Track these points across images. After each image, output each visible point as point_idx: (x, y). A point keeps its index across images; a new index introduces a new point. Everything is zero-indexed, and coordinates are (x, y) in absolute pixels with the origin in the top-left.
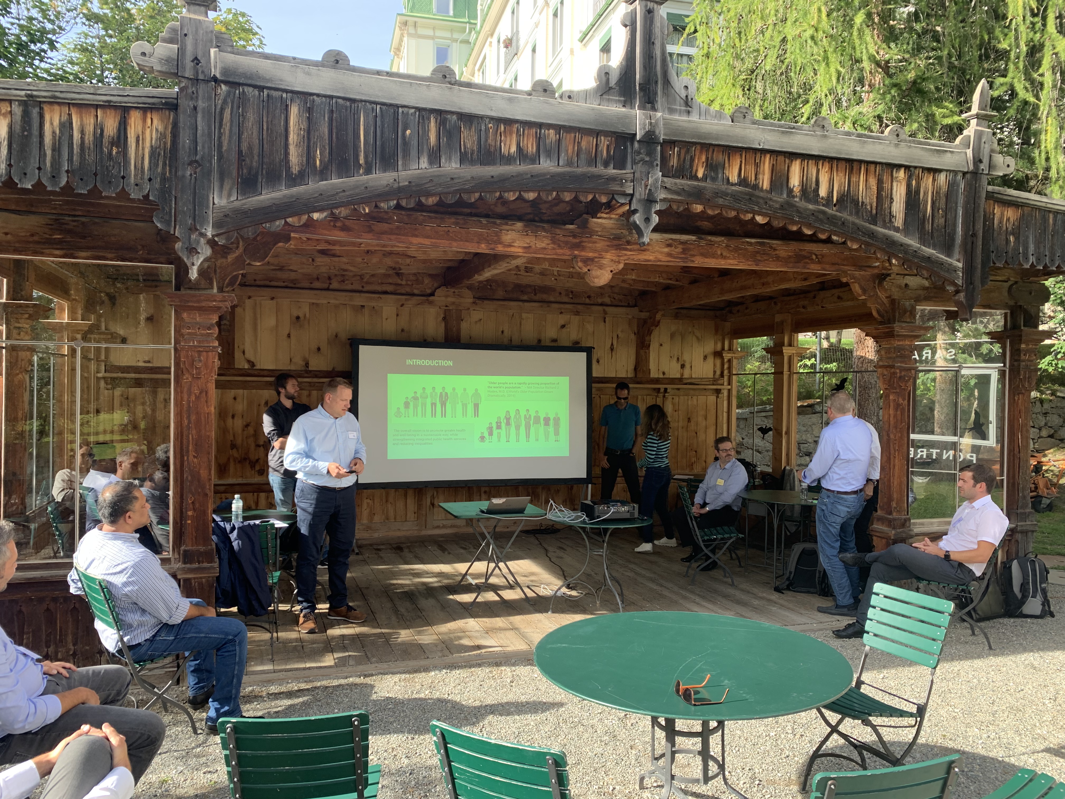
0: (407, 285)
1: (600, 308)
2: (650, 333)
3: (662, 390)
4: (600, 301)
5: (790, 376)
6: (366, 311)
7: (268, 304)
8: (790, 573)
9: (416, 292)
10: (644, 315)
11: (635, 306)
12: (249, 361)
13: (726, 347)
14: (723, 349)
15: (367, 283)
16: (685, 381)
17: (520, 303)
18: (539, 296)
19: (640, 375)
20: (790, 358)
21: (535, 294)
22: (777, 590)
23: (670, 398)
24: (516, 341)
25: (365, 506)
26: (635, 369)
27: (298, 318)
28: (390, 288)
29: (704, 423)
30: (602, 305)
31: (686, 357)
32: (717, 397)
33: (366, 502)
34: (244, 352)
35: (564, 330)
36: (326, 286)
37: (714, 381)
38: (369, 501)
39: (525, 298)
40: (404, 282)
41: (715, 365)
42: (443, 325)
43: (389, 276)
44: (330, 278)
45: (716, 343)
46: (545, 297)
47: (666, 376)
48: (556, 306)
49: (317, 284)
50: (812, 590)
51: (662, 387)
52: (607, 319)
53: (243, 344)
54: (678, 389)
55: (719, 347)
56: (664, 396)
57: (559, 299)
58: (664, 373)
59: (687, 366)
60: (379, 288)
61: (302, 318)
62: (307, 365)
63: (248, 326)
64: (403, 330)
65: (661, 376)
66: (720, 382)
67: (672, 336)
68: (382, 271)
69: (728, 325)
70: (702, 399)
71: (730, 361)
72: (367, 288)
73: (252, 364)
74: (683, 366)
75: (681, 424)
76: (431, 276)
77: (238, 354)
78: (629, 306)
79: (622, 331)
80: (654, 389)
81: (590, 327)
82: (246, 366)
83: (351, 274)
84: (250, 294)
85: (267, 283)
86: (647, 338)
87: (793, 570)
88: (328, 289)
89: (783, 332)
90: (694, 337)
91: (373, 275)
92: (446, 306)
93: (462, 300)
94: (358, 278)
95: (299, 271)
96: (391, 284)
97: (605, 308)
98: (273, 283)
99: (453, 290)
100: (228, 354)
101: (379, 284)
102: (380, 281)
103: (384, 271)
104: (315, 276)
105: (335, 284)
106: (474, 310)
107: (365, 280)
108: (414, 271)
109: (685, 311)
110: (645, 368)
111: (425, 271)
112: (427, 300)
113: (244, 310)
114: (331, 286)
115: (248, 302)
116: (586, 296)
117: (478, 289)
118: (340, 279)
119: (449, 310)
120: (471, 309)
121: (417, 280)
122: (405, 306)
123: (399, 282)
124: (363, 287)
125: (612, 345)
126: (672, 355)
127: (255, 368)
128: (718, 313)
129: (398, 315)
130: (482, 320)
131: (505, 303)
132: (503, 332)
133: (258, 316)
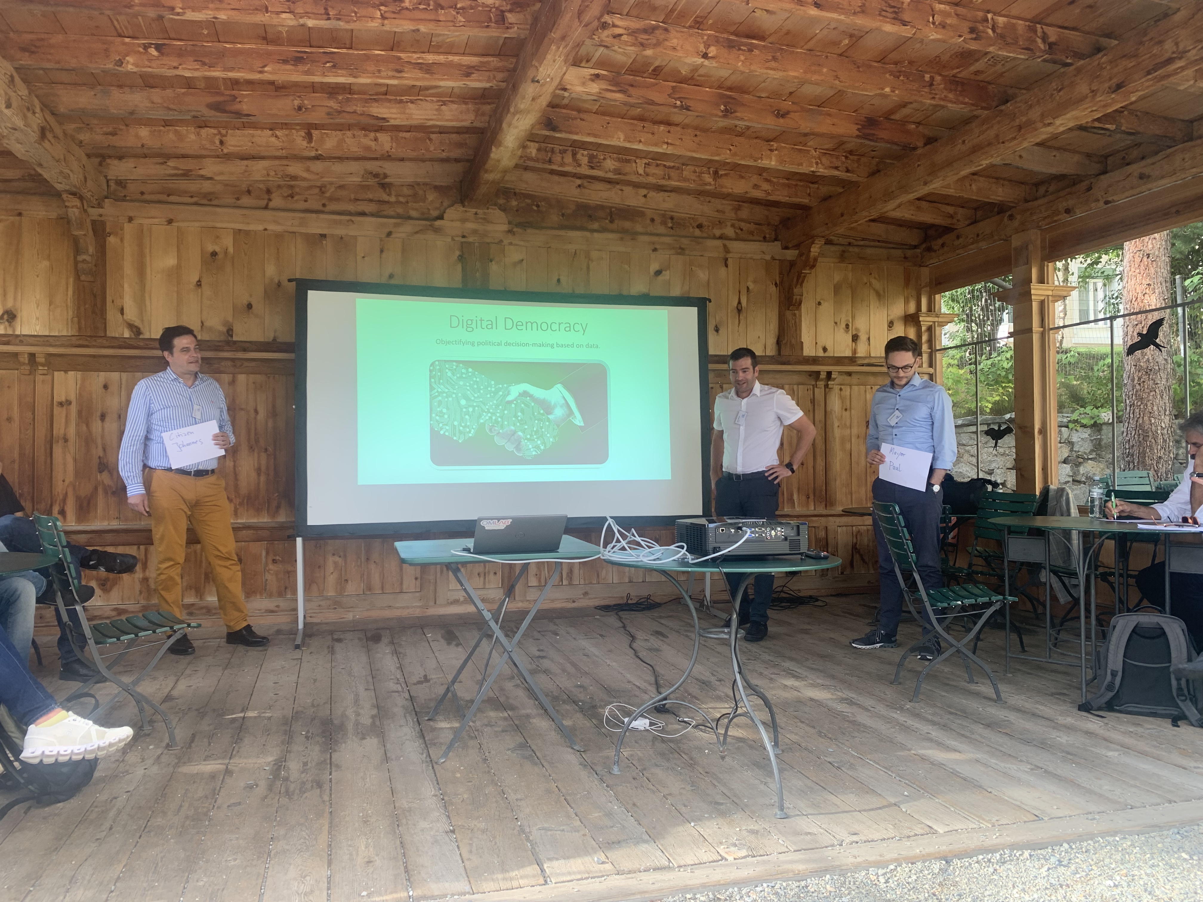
0: (398, 202)
1: (718, 243)
2: (800, 279)
3: (823, 375)
4: (718, 232)
5: (1043, 335)
6: (328, 244)
7: (163, 231)
9: (413, 214)
10: (791, 254)
11: (776, 239)
12: (131, 326)
13: (924, 307)
14: (919, 310)
17: (587, 234)
18: (618, 224)
19: (786, 351)
20: (1043, 302)
21: (612, 222)
23: (836, 388)
24: (582, 290)
26: (778, 343)
27: (214, 254)
28: (369, 207)
30: (720, 238)
31: (861, 323)
34: (122, 311)
35: (660, 278)
36: (263, 203)
39: (596, 226)
40: (393, 199)
42: (459, 267)
43: (366, 188)
44: (269, 191)
45: (906, 302)
46: (627, 225)
47: (830, 354)
48: (646, 238)
49: (246, 200)
51: (823, 369)
52: (730, 261)
53: (122, 297)
54: (849, 374)
55: (912, 309)
56: (826, 386)
57: (651, 229)
58: (825, 350)
59: (863, 337)
60: (351, 208)
61: (220, 256)
62: (230, 332)
63: (129, 269)
64: (391, 276)
65: (821, 353)
67: (837, 289)
68: (357, 179)
69: (925, 272)
71: (930, 329)
72: (332, 206)
73: (137, 331)
74: (855, 338)
75: (855, 431)
76: (436, 188)
77: (112, 315)
78: (764, 240)
79: (755, 282)
80: (812, 373)
81: (702, 275)
82: (127, 334)
83: (304, 184)
84: (131, 214)
85: (164, 197)
86: (796, 291)
88: (266, 208)
89: (1028, 263)
90: (872, 291)
91: (341, 187)
92: (464, 237)
93: (490, 227)
94: (317, 191)
95: (216, 178)
96: (371, 200)
97: (727, 242)
98: (172, 198)
99: (475, 210)
100: (94, 312)
101: (350, 200)
102: (353, 196)
103: (359, 180)
104: (244, 187)
105: (277, 201)
106: (511, 244)
107: (328, 195)
108: (410, 180)
109: (856, 250)
110: (793, 341)
111: (427, 180)
112: (430, 225)
113: (122, 240)
114: (272, 204)
115: (128, 228)
116: (695, 225)
117: (517, 211)
118: (286, 192)
119: (469, 243)
120: (506, 242)
121: (415, 195)
122: (393, 236)
123: (385, 197)
124: (324, 205)
125: (739, 303)
126: (838, 320)
127: (141, 337)
128: (909, 253)
129: (382, 251)
130: (525, 261)
131: (562, 233)
132: (558, 282)
133: (147, 251)
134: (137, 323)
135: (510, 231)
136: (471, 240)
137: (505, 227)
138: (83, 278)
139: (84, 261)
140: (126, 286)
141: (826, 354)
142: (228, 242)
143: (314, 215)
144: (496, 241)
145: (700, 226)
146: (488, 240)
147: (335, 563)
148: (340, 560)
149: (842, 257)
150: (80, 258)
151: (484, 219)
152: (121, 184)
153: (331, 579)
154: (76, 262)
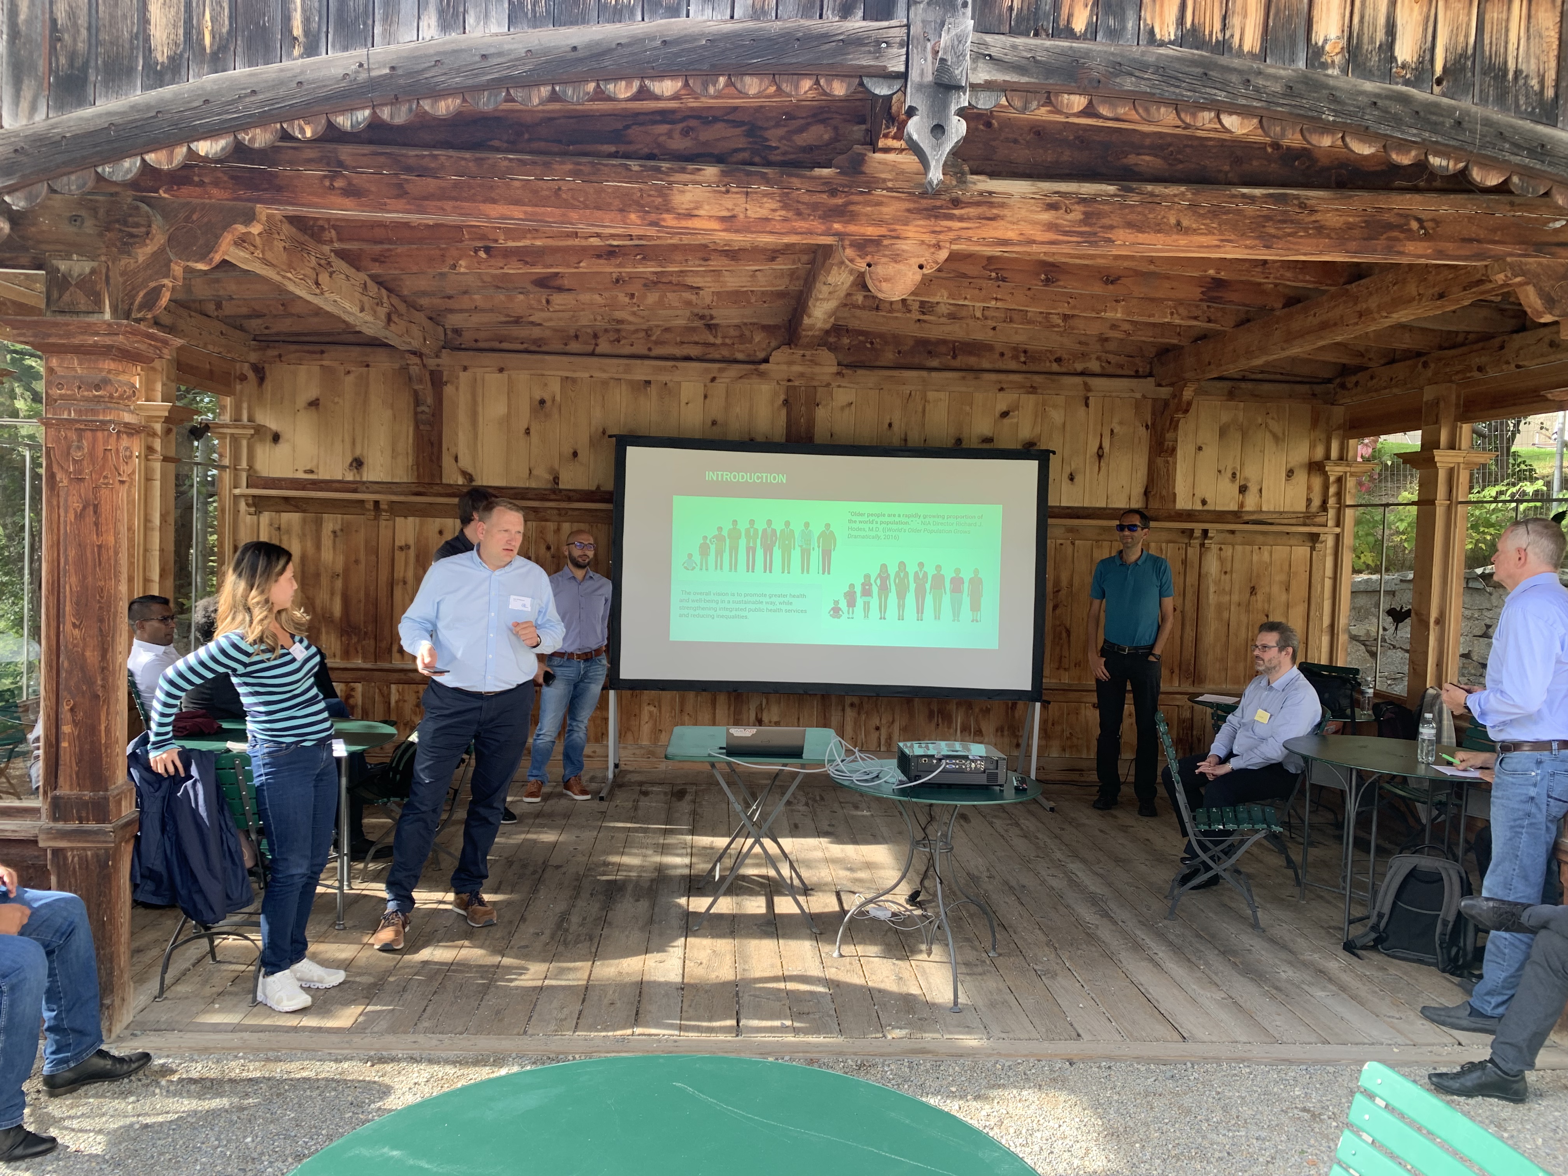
0: (725, 344)
1: (1078, 380)
2: (1174, 425)
3: (1198, 533)
4: (1079, 367)
5: (1449, 508)
6: (653, 390)
7: (493, 379)
8: (1380, 916)
9: (740, 356)
10: (1165, 392)
11: (1151, 375)
12: (464, 474)
13: (1334, 454)
14: (1328, 457)
15: (657, 343)
16: (1247, 518)
17: (924, 374)
18: (962, 360)
19: (1155, 505)
20: (1451, 473)
21: (954, 357)
22: (1350, 947)
23: (1214, 548)
24: (915, 439)
25: (645, 716)
26: (1146, 493)
27: (542, 402)
28: (694, 351)
29: (1284, 597)
30: (1082, 374)
31: (1251, 472)
32: (1313, 549)
33: (647, 710)
34: (456, 459)
35: (1006, 421)
36: (590, 349)
37: (1307, 518)
38: (652, 708)
39: (935, 363)
40: (719, 341)
41: (1309, 488)
42: (784, 412)
43: (694, 329)
44: (596, 336)
45: (1312, 447)
46: (972, 361)
47: (1210, 507)
48: (993, 377)
49: (574, 346)
50: (1427, 957)
51: (1198, 527)
52: (1091, 401)
53: (456, 445)
54: (1233, 532)
55: (1319, 453)
56: (1202, 545)
57: (1000, 365)
58: (1204, 502)
59: (1253, 488)
60: (677, 351)
61: (549, 403)
62: (556, 480)
63: (463, 417)
64: (714, 423)
65: (1199, 507)
66: (1318, 520)
67: (1223, 432)
68: (681, 322)
69: (1338, 413)
70: (1280, 552)
71: (1339, 480)
72: (658, 351)
74: (1243, 489)
75: (1235, 598)
76: (765, 328)
77: (447, 461)
78: (1137, 375)
79: (1121, 423)
80: (1183, 531)
81: (1057, 416)
82: (460, 481)
83: (632, 328)
84: (466, 363)
85: (496, 345)
86: (1169, 435)
87: (1386, 909)
88: (592, 354)
89: (1437, 422)
90: (1268, 434)
91: (667, 330)
92: (790, 380)
93: (817, 370)
94: (642, 334)
95: (545, 324)
96: (696, 343)
97: (1089, 380)
98: (503, 346)
99: (803, 352)
100: (431, 460)
101: (677, 344)
102: (678, 339)
103: (686, 322)
104: (572, 333)
105: (604, 346)
106: (839, 387)
107: (654, 338)
108: (736, 321)
109: (1249, 386)
110: (1164, 493)
111: (755, 320)
112: (756, 369)
113: (457, 389)
114: (598, 350)
115: (464, 377)
116: (1052, 358)
117: (848, 349)
118: (612, 336)
119: (795, 387)
120: (834, 384)
121: (742, 336)
122: (718, 381)
123: (711, 339)
124: (650, 349)
125: (1101, 447)
126: (1222, 468)
128: (1318, 389)
129: (706, 397)
130: (854, 405)
131: (896, 373)
132: (890, 425)
133: (480, 400)
134: (470, 470)
135: (838, 373)
136: (797, 383)
137: (834, 369)
138: (422, 427)
139: (423, 412)
140: (460, 434)
141: (1206, 508)
142: (555, 387)
143: (639, 362)
144: (824, 384)
145: (1058, 360)
146: (815, 383)
147: (651, 713)
148: (655, 710)
149: (1231, 395)
150: (420, 409)
151: (812, 361)
152: (457, 332)
153: (646, 729)
154: (416, 413)
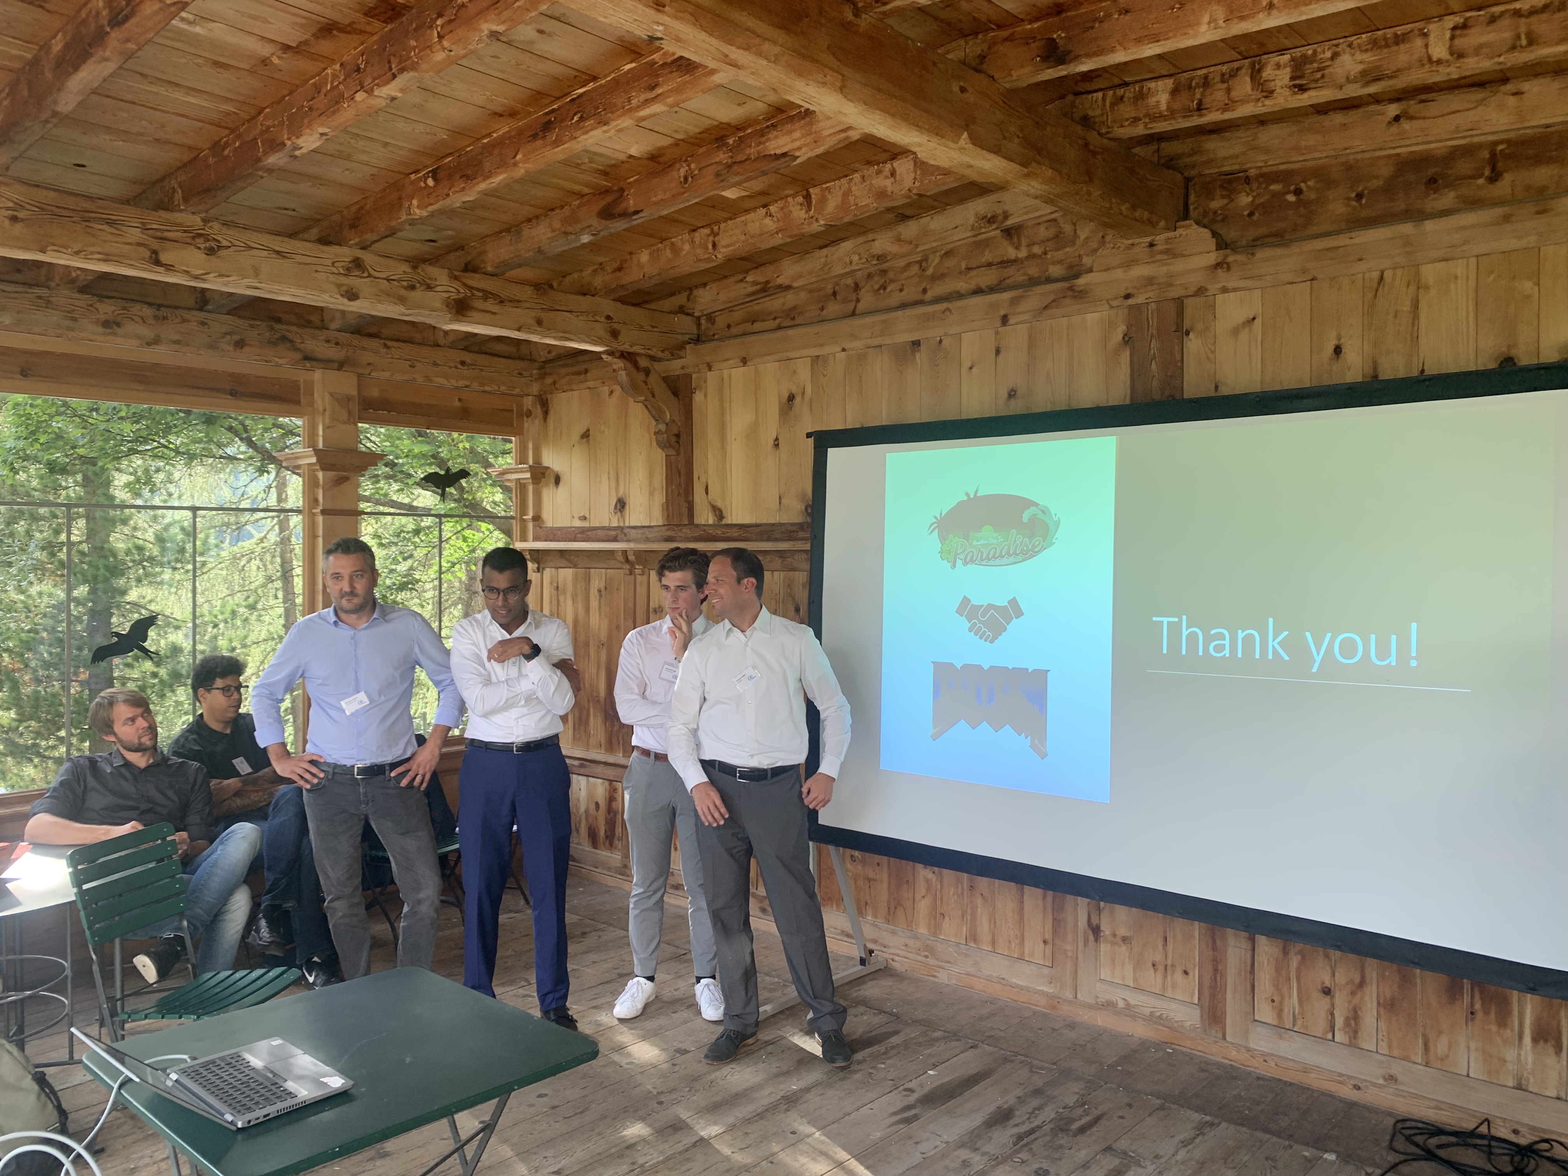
0: (1031, 257)
6: (923, 355)
7: (738, 374)
9: (1052, 271)
12: (714, 508)
18: (1511, 180)
21: (1494, 178)
27: (791, 398)
28: (986, 278)
34: (707, 489)
36: (851, 307)
39: (1447, 199)
40: (1024, 253)
42: (1125, 357)
43: (983, 243)
44: (857, 287)
46: (1537, 175)
49: (833, 308)
53: (706, 472)
60: (961, 285)
61: (798, 396)
63: (712, 431)
64: (1012, 393)
68: (966, 235)
72: (933, 290)
73: (719, 514)
77: (698, 494)
82: (711, 519)
83: (901, 263)
84: (710, 359)
88: (853, 314)
91: (948, 254)
92: (1128, 296)
93: (1179, 266)
94: (915, 269)
95: (795, 285)
96: (990, 265)
98: (758, 326)
99: (1148, 239)
100: (681, 496)
101: (960, 273)
102: (963, 266)
103: (969, 234)
105: (867, 299)
106: (1225, 290)
107: (930, 271)
112: (1071, 289)
113: (706, 396)
114: (861, 307)
115: (711, 378)
117: (1251, 214)
118: (877, 282)
119: (1138, 307)
120: (1213, 288)
122: (1012, 321)
123: (1012, 253)
124: (925, 291)
127: (724, 522)
129: (998, 352)
130: (1258, 321)
132: (1338, 350)
133: (727, 405)
134: (719, 504)
135: (1218, 265)
136: (1140, 299)
137: (1213, 257)
138: (666, 451)
140: (710, 455)
142: (806, 373)
143: (907, 312)
144: (1192, 290)
146: (1175, 293)
150: (657, 428)
151: (1166, 252)
152: (711, 318)
